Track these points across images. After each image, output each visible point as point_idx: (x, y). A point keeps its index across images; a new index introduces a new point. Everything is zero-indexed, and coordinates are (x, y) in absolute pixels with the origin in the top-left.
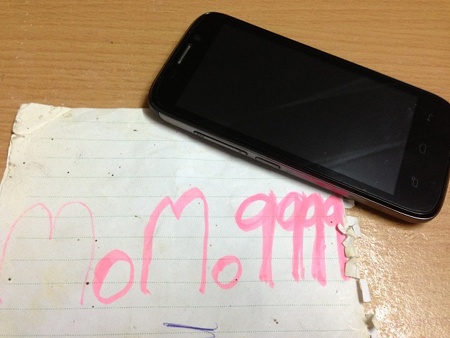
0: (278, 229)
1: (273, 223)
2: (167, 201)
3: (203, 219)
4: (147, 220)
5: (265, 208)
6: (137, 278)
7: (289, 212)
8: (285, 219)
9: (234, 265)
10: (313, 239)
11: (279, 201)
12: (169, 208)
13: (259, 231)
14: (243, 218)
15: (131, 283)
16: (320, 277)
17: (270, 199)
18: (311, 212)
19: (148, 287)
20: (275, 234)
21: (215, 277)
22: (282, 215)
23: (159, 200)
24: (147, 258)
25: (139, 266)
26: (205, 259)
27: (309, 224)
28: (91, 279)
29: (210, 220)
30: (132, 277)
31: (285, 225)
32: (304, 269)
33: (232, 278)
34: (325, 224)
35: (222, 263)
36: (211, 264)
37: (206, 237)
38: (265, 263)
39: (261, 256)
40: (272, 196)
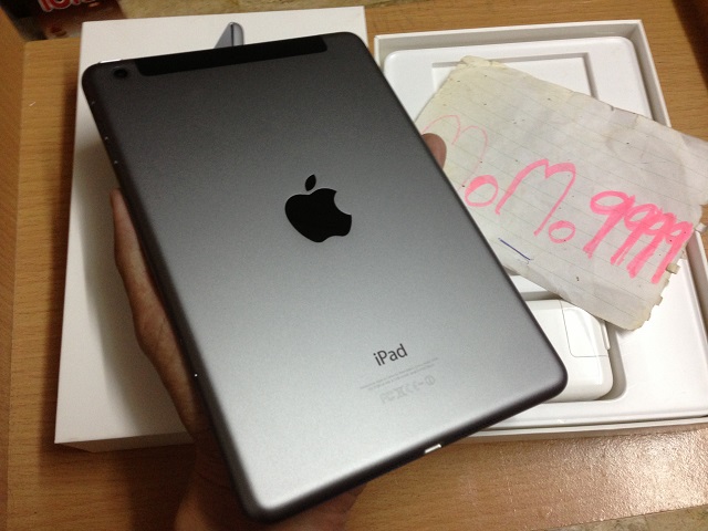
0: (621, 225)
1: (620, 217)
2: (544, 162)
3: (565, 188)
4: (524, 167)
5: (620, 205)
6: (496, 202)
7: (639, 217)
8: (632, 220)
9: (569, 231)
10: (646, 245)
11: (635, 205)
13: (604, 218)
14: (597, 202)
15: (490, 202)
16: (633, 271)
17: (629, 201)
18: (658, 226)
19: (501, 210)
20: (617, 226)
21: (551, 229)
22: (630, 217)
23: (539, 159)
24: (509, 193)
25: (501, 194)
26: (550, 215)
27: (650, 233)
28: (467, 184)
29: (570, 191)
30: (494, 198)
31: (628, 224)
32: (622, 260)
33: (562, 238)
34: (664, 240)
35: (561, 224)
36: (552, 221)
37: (560, 201)
38: (594, 241)
39: (594, 235)
40: (632, 200)
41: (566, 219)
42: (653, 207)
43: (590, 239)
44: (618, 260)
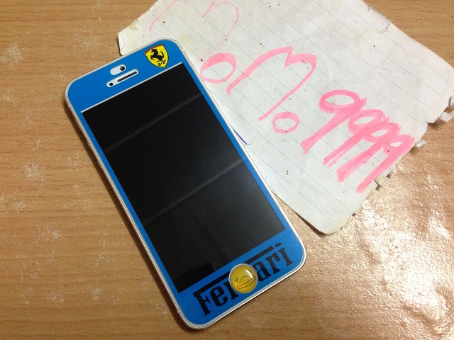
1: (347, 118)
2: (289, 50)
3: (300, 80)
4: (264, 52)
5: (349, 105)
6: (230, 81)
7: (365, 121)
8: (356, 123)
9: (293, 123)
10: (362, 151)
11: (364, 108)
12: (286, 55)
13: (331, 116)
14: (327, 100)
15: (224, 80)
16: (342, 175)
17: (359, 103)
18: (380, 133)
20: (340, 126)
22: (356, 119)
23: (284, 46)
24: (245, 75)
26: (279, 104)
27: (370, 139)
28: (205, 59)
32: (335, 162)
33: (284, 128)
34: (382, 149)
35: (286, 115)
36: (280, 110)
37: (292, 92)
38: (313, 137)
39: (315, 132)
40: (363, 102)
41: (292, 111)
42: (381, 114)
43: (310, 134)
44: (331, 161)
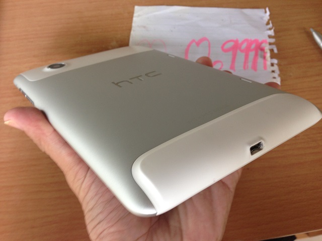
0: (239, 52)
1: (237, 50)
2: (193, 41)
3: (208, 48)
4: (186, 47)
5: (234, 45)
7: (244, 46)
8: (242, 49)
9: (220, 64)
10: (253, 56)
11: (240, 42)
12: (194, 44)
13: (231, 53)
17: (236, 42)
18: (253, 46)
20: (237, 54)
23: (190, 40)
27: (252, 50)
29: (211, 48)
38: (232, 64)
39: (231, 61)
42: (247, 40)
44: (246, 67)
